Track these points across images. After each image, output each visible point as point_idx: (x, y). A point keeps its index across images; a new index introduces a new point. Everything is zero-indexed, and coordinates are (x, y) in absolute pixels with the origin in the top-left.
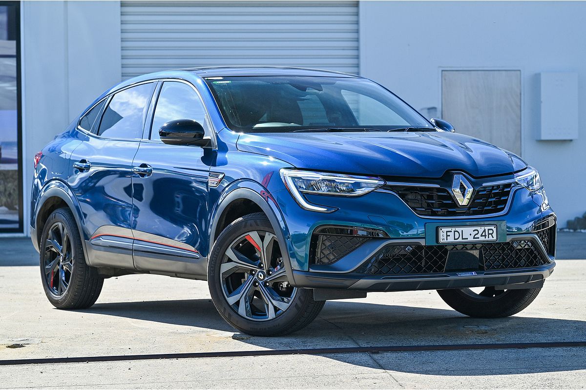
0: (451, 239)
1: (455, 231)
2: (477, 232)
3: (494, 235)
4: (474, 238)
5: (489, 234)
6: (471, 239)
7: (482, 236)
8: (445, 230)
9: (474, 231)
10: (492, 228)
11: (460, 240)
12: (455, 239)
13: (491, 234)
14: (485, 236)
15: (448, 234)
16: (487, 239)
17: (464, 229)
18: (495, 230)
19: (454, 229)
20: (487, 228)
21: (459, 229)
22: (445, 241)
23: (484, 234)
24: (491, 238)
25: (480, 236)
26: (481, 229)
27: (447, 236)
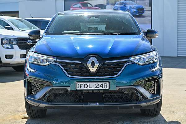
0: (83, 88)
1: (85, 84)
2: (98, 85)
3: (108, 86)
4: (96, 88)
5: (104, 86)
6: (94, 88)
7: (100, 87)
8: (79, 83)
9: (96, 84)
10: (107, 83)
11: (88, 88)
12: (85, 88)
13: (106, 86)
14: (102, 87)
15: (81, 85)
16: (103, 88)
17: (90, 83)
18: (108, 84)
19: (84, 83)
20: (103, 83)
21: (88, 83)
22: (80, 88)
23: (102, 86)
24: (105, 88)
25: (99, 87)
26: (100, 84)
27: (80, 86)
